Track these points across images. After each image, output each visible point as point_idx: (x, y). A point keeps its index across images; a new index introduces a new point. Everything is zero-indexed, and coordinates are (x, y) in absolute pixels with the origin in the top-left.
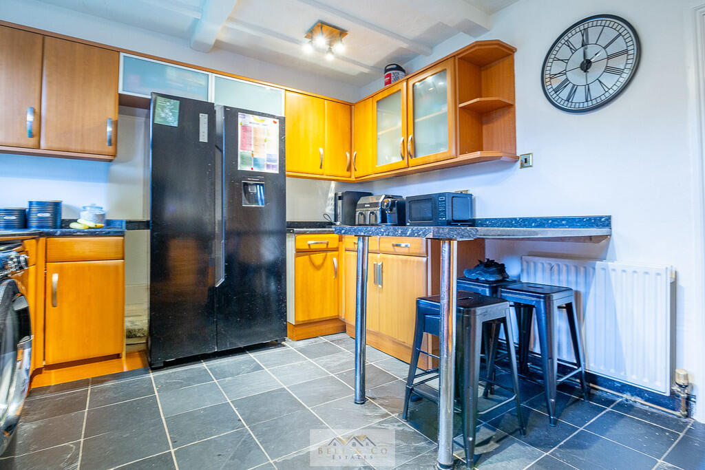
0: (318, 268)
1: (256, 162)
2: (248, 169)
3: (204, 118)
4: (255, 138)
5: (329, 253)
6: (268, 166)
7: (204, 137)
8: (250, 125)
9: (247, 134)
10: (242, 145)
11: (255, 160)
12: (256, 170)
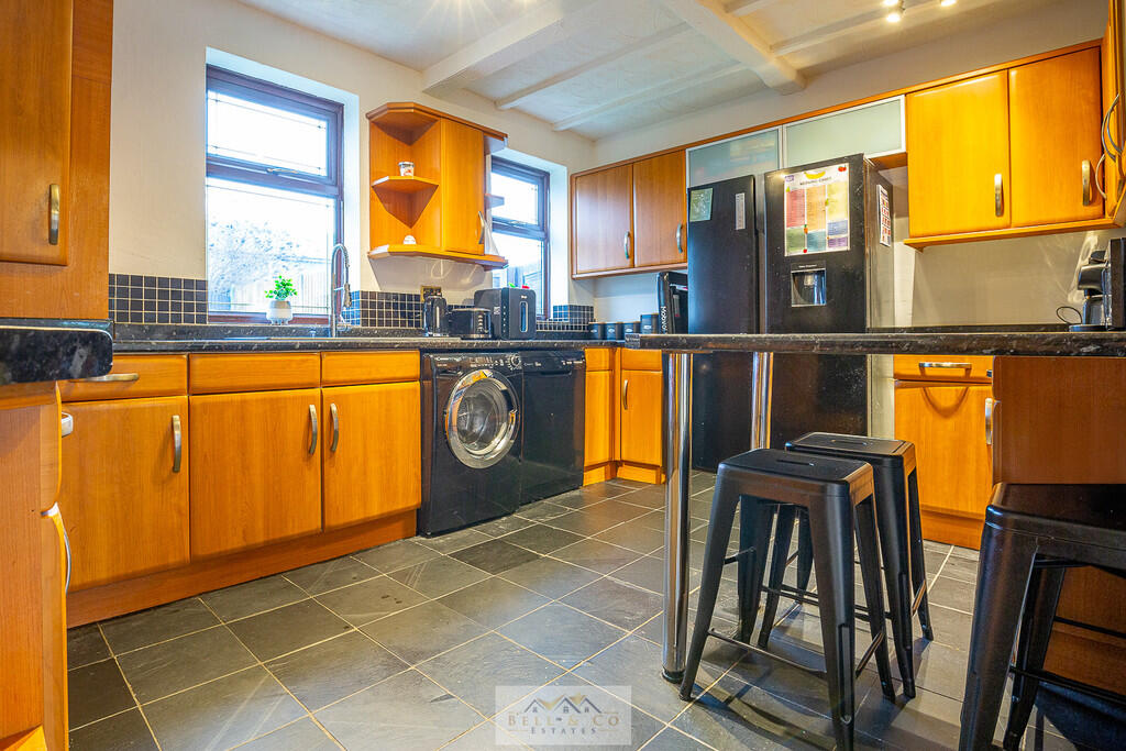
0: (946, 413)
1: (811, 240)
2: (800, 252)
3: (740, 199)
4: (810, 204)
5: (973, 388)
6: (831, 242)
7: (740, 224)
8: (800, 187)
9: (798, 202)
10: (790, 220)
11: (810, 237)
12: (811, 251)
